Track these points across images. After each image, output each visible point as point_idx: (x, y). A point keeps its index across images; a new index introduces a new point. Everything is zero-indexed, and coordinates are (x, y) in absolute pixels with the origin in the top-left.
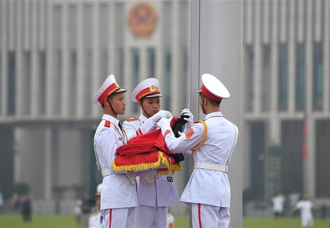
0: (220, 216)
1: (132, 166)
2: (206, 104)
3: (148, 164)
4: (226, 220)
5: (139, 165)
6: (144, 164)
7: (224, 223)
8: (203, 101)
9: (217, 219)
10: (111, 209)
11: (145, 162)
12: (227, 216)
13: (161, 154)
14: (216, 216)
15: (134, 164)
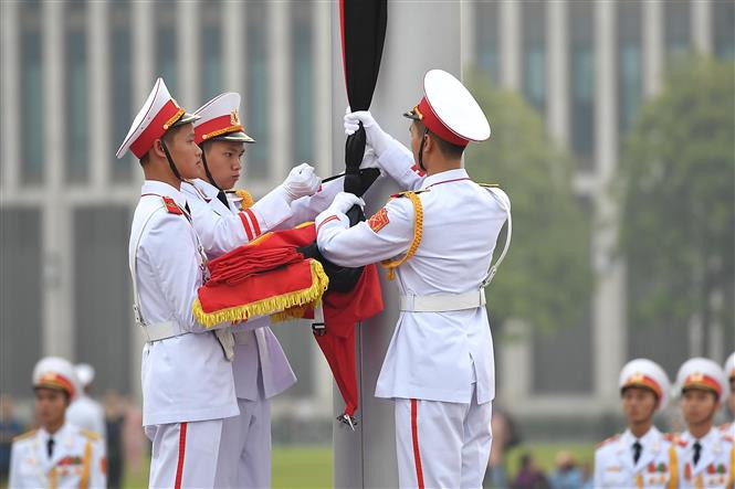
0: (468, 435)
1: (246, 308)
2: (431, 150)
3: (287, 295)
4: (482, 445)
5: (265, 302)
6: (278, 298)
7: (477, 453)
8: (424, 141)
9: (459, 444)
10: (184, 425)
11: (280, 293)
12: (484, 434)
13: (317, 266)
14: (456, 436)
15: (249, 300)
